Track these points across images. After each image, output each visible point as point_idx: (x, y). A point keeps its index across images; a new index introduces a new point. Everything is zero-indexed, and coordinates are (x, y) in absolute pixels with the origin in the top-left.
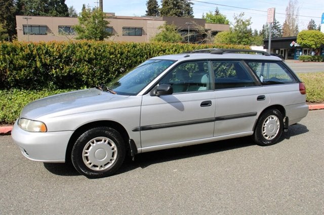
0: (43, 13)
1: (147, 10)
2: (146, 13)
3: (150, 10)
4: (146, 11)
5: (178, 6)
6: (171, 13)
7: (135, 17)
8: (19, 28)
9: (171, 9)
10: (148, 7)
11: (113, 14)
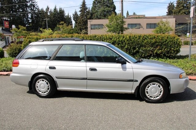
0: (103, 17)
1: (167, 11)
2: (167, 14)
3: (169, 11)
4: (167, 13)
5: (187, 7)
6: (181, 12)
7: (160, 16)
8: (89, 26)
9: (181, 10)
10: (168, 10)
11: (144, 16)
